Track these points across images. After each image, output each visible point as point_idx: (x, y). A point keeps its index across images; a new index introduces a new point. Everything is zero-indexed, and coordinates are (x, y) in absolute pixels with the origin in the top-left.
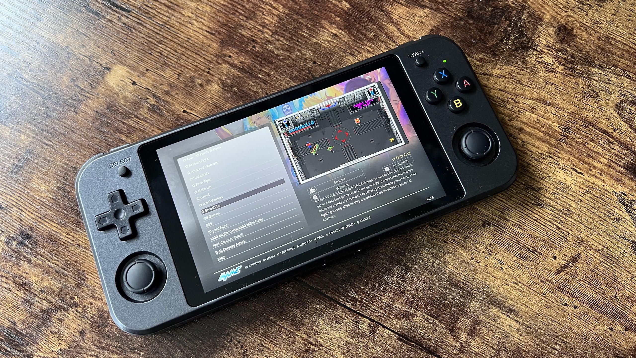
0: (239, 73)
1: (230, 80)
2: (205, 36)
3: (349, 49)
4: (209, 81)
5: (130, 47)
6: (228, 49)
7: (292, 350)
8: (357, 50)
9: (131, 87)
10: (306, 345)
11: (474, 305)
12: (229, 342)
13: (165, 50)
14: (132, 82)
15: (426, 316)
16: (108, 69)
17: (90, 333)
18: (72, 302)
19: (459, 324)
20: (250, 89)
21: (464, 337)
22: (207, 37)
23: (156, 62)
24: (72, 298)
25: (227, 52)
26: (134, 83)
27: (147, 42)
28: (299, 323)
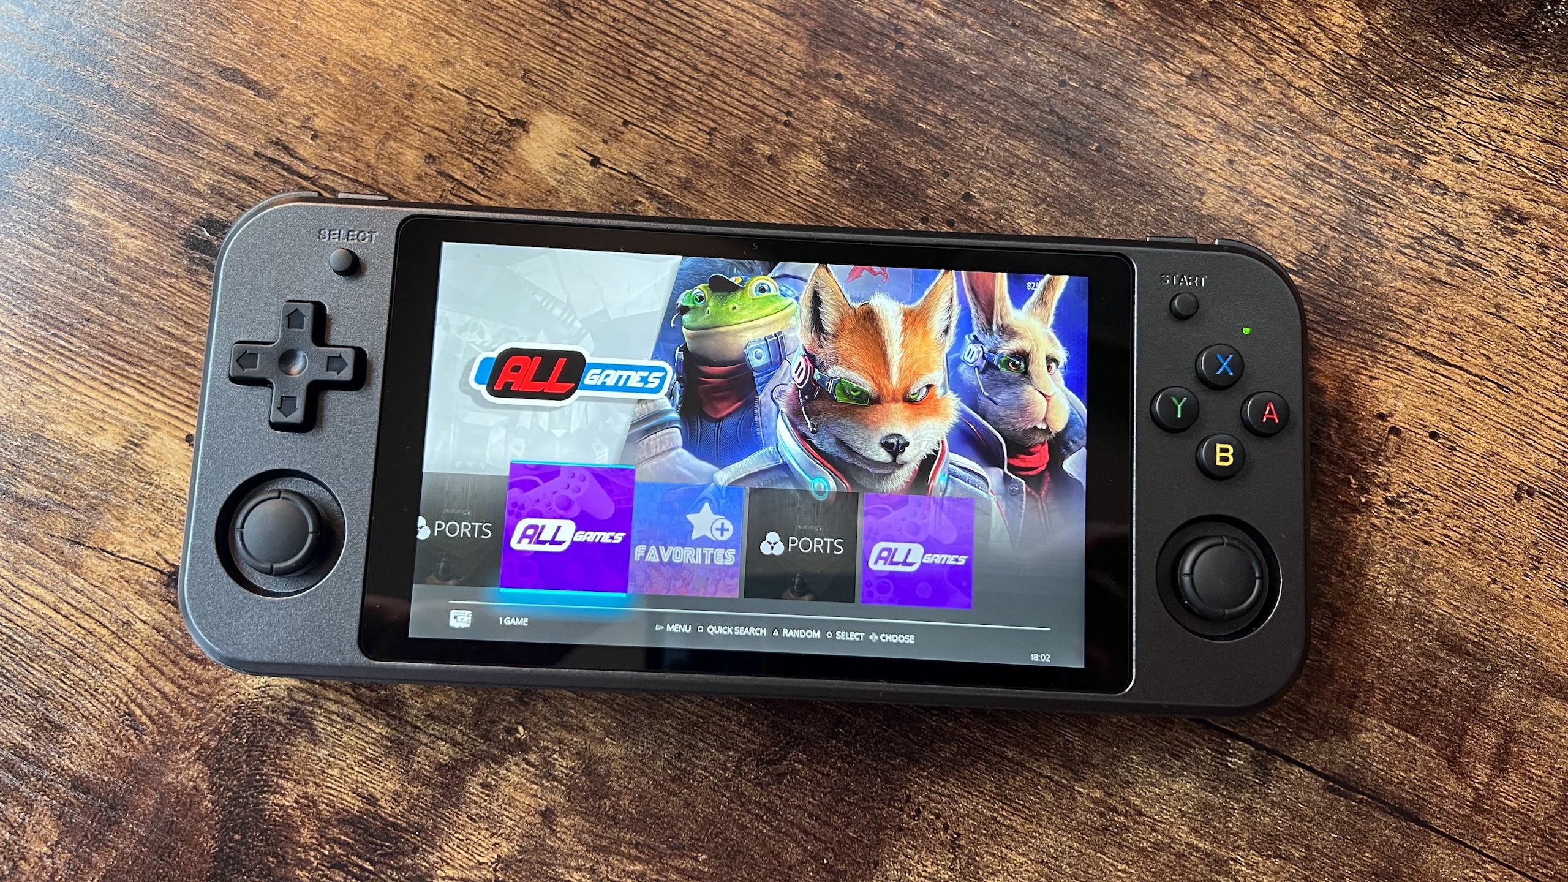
0: (868, 122)
1: (846, 140)
2: (768, 23)
3: (1150, 43)
4: (790, 148)
5: (570, 61)
6: (833, 56)
7: (1069, 829)
8: (1169, 45)
9: (589, 174)
10: (1101, 814)
11: (1502, 694)
12: (913, 818)
13: (666, 65)
14: (590, 159)
15: (1389, 728)
16: (522, 124)
17: (567, 814)
18: (512, 740)
19: (1469, 743)
20: (899, 164)
21: (1482, 773)
22: (773, 25)
23: (646, 99)
24: (512, 731)
25: (832, 65)
26: (595, 162)
27: (615, 43)
28: (1082, 762)
